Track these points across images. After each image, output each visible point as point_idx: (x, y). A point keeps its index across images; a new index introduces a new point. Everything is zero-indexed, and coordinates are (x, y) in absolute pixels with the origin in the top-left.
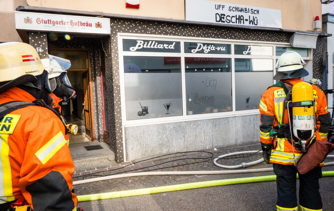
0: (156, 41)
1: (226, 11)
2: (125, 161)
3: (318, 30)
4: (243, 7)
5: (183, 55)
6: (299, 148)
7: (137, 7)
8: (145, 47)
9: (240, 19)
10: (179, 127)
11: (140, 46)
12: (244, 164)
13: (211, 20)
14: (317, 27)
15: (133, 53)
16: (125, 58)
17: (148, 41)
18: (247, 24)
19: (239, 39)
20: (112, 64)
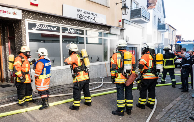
0: (47, 25)
1: (82, 13)
3: (120, 26)
4: (90, 12)
5: (61, 34)
6: (126, 76)
7: (37, 5)
8: (41, 28)
9: (89, 18)
10: (59, 72)
11: (38, 27)
13: (75, 17)
14: (120, 25)
15: (34, 31)
16: (30, 34)
17: (43, 25)
18: (91, 21)
19: (88, 28)
20: (22, 37)
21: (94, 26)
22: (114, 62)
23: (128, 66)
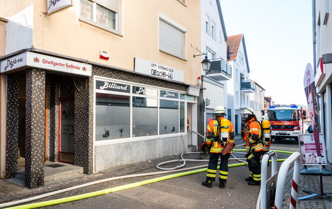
0: (116, 84)
1: (156, 68)
2: (94, 172)
3: (200, 85)
4: (166, 67)
5: (131, 95)
6: (222, 145)
7: (107, 59)
8: (109, 87)
9: (164, 74)
10: (128, 146)
11: (106, 86)
12: (178, 167)
13: (149, 73)
14: (199, 83)
15: (102, 91)
16: (97, 94)
17: (111, 83)
18: (167, 78)
19: (162, 87)
20: (88, 98)
21: (169, 84)
22: (210, 130)
23: (225, 134)
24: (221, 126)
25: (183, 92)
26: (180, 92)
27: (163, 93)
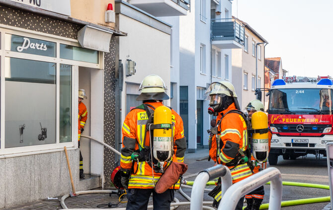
3: (110, 25)
6: (157, 169)
14: (110, 20)
21: (32, 18)
22: (129, 133)
23: (163, 143)
24: (155, 123)
25: (69, 41)
26: (60, 40)
27: (17, 42)
